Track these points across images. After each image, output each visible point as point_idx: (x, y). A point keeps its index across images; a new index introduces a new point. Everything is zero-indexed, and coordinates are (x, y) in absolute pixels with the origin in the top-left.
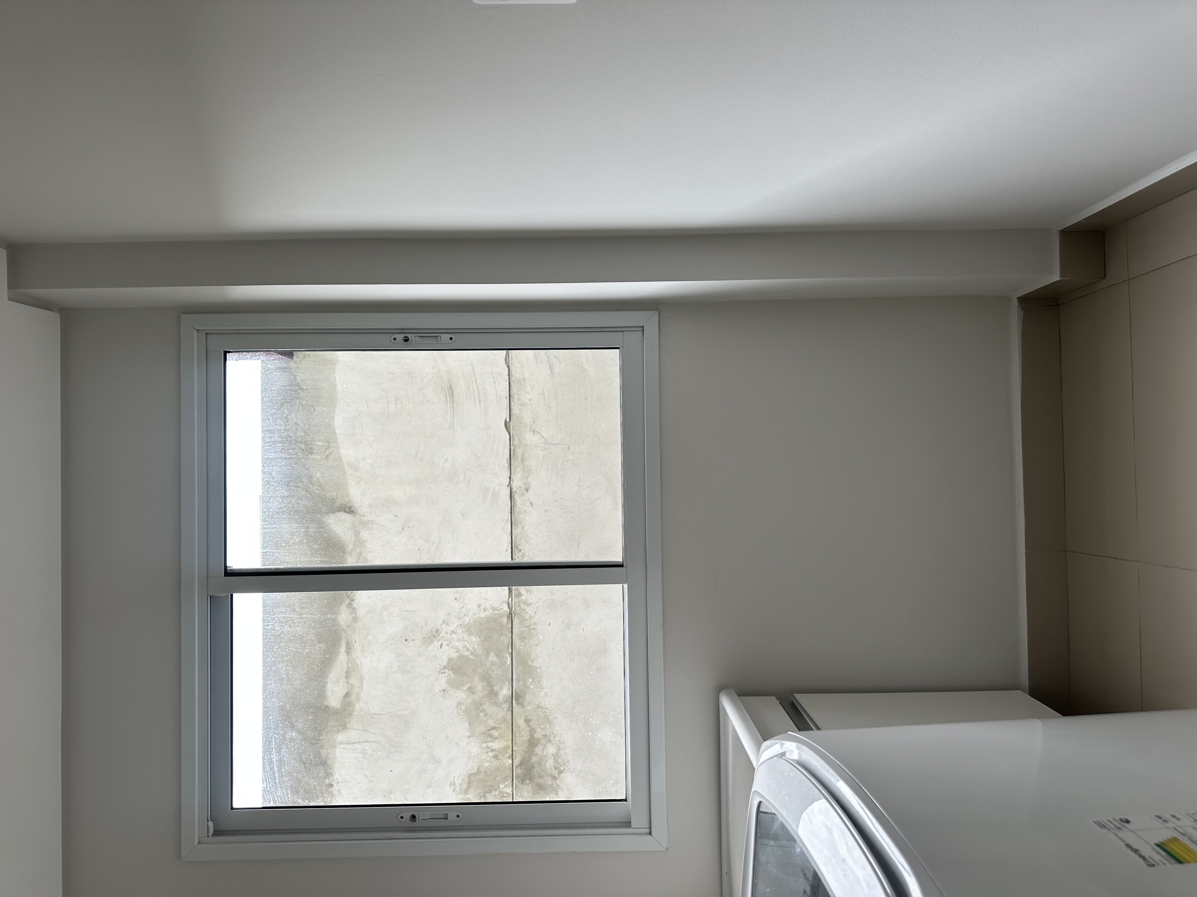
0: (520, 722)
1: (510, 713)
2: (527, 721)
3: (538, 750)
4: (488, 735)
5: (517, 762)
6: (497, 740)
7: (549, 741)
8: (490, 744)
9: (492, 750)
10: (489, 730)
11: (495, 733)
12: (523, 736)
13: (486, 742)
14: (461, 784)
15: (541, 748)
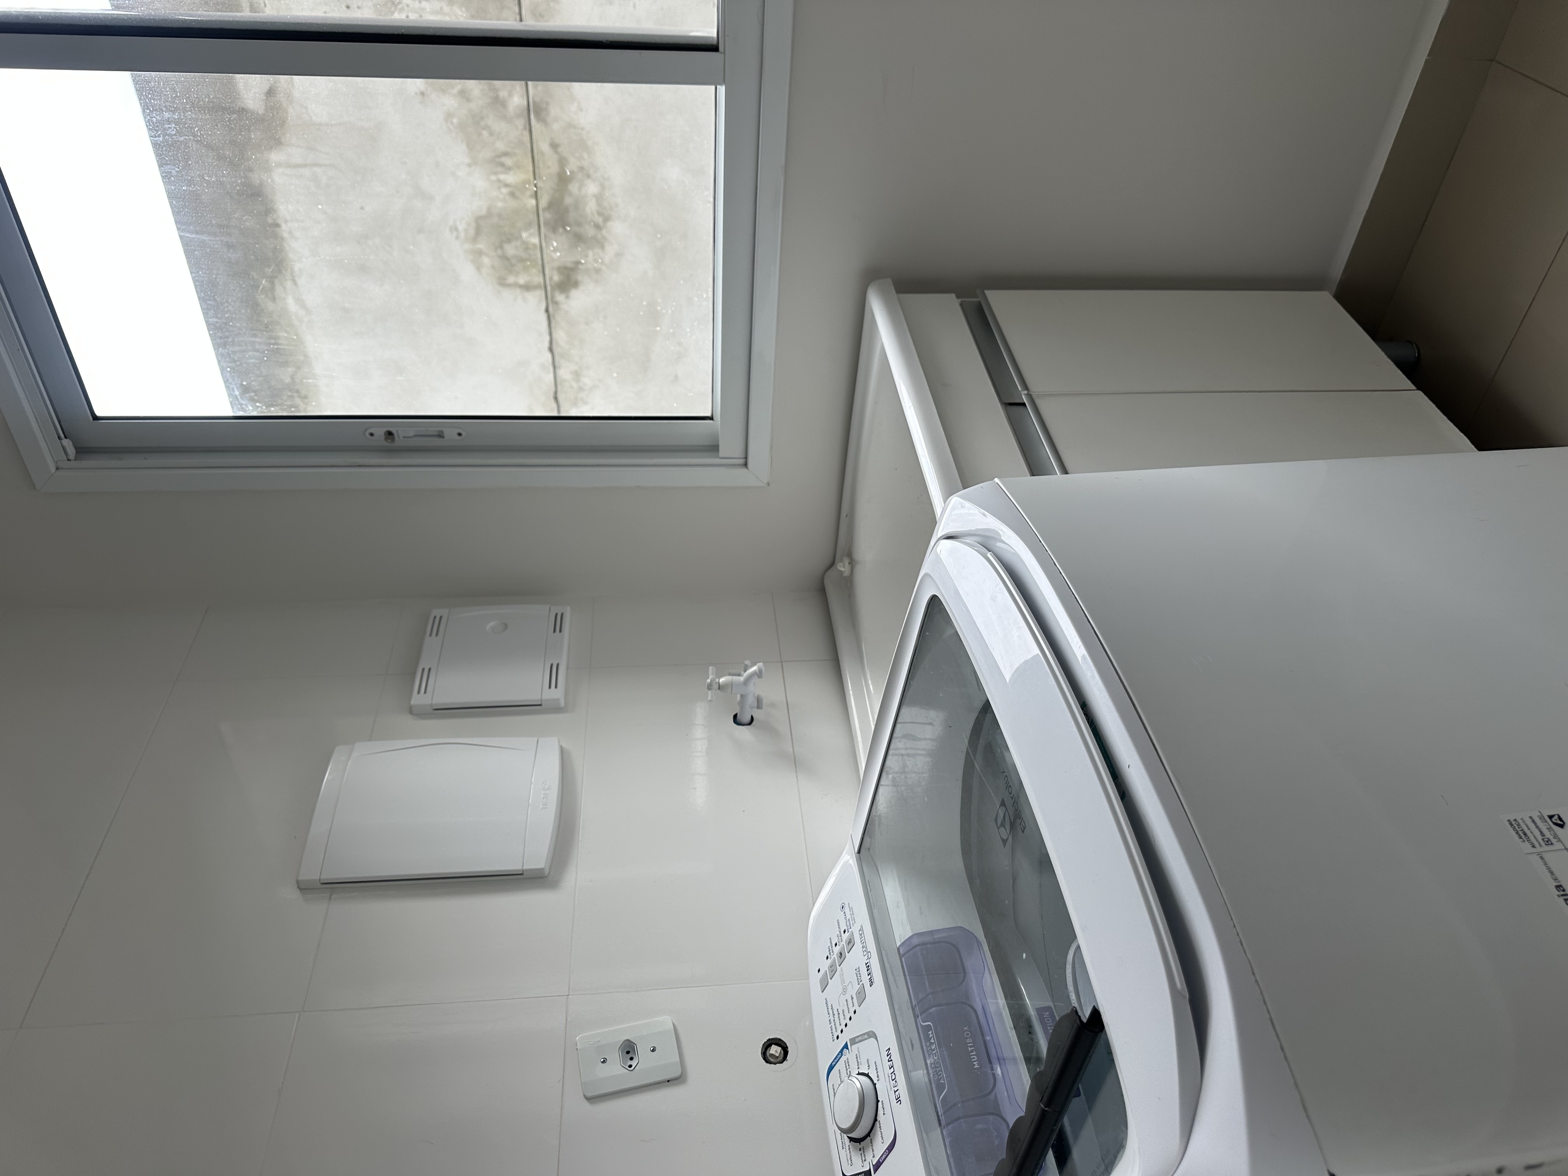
0: (543, 146)
1: (527, 133)
2: (554, 146)
3: (573, 187)
4: (498, 162)
5: (543, 203)
6: (512, 172)
7: (588, 176)
8: (502, 177)
9: (506, 185)
10: (499, 156)
11: (508, 161)
12: (549, 167)
13: (496, 173)
14: (466, 231)
15: (577, 185)
